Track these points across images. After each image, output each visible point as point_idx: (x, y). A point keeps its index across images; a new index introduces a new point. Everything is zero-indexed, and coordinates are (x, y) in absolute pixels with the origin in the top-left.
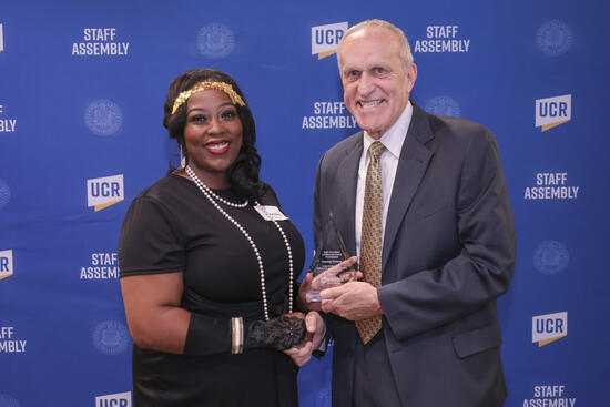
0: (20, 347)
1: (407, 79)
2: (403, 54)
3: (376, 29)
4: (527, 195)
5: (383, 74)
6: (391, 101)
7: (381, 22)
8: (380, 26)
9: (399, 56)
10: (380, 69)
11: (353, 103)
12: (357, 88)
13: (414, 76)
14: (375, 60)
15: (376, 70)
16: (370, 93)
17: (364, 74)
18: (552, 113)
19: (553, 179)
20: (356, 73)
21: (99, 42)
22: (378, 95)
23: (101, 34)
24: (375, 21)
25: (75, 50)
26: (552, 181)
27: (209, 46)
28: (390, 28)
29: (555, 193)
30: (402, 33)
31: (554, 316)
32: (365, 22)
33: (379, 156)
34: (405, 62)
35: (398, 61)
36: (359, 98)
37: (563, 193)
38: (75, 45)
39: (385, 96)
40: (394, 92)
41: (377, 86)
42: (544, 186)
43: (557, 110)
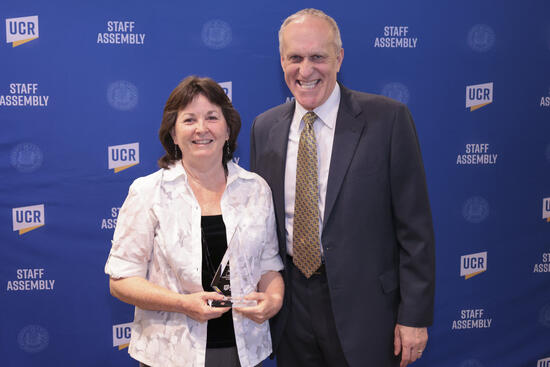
2: (336, 41)
4: (459, 161)
6: (325, 81)
10: (318, 56)
11: (292, 83)
12: (299, 69)
14: (315, 48)
15: (315, 57)
17: (306, 61)
18: (478, 97)
19: (478, 148)
20: (297, 58)
21: (120, 33)
22: (316, 76)
23: (122, 26)
25: (100, 39)
26: (477, 150)
28: (327, 19)
29: (480, 159)
30: (335, 23)
31: (477, 256)
33: (312, 124)
35: (332, 49)
36: (299, 78)
37: (486, 159)
38: (100, 34)
39: (321, 78)
40: (329, 74)
41: (315, 69)
42: (471, 154)
43: (483, 94)
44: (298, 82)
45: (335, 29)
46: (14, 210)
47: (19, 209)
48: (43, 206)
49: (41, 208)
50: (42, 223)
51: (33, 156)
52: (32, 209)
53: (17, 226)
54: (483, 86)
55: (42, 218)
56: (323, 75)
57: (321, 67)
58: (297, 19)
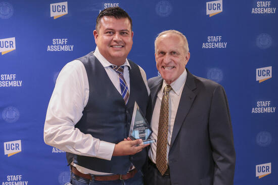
1: (185, 59)
2: (185, 47)
3: (174, 34)
5: (175, 55)
6: (178, 68)
7: (177, 32)
9: (184, 49)
10: (174, 53)
11: (160, 67)
12: (163, 60)
13: (189, 58)
14: (173, 48)
15: (172, 53)
17: (167, 54)
20: (163, 53)
22: (172, 64)
28: (181, 35)
30: (185, 37)
33: (169, 92)
34: (185, 51)
35: (183, 51)
36: (163, 64)
41: (171, 59)
44: (163, 67)
45: (184, 40)
46: (5, 144)
47: (8, 143)
48: (20, 141)
49: (19, 142)
50: (20, 150)
51: (14, 114)
52: (14, 142)
53: (6, 152)
55: (20, 147)
56: (176, 64)
57: (176, 59)
58: (164, 34)
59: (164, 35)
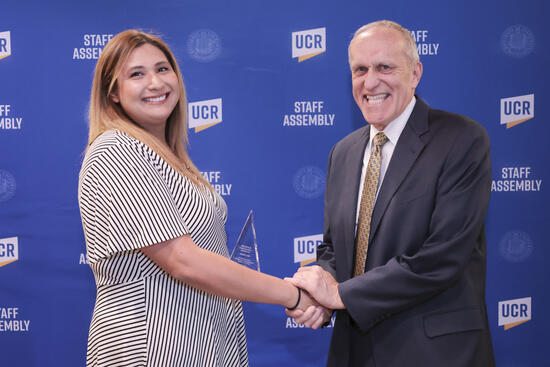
0: (24, 327)
1: (412, 76)
2: (408, 53)
4: (493, 187)
5: (388, 71)
6: (395, 94)
7: (389, 22)
8: (387, 26)
9: (405, 54)
10: (386, 67)
11: (360, 96)
12: (363, 82)
13: (419, 74)
14: (381, 58)
15: (381, 67)
16: (376, 87)
17: (370, 70)
18: (516, 110)
19: (517, 172)
20: (363, 69)
22: (383, 89)
24: (384, 22)
26: (516, 175)
27: (198, 50)
28: (396, 28)
29: (520, 186)
32: (375, 23)
33: (381, 146)
34: (410, 59)
35: (404, 61)
36: (365, 92)
37: (527, 186)
39: (390, 91)
40: (398, 86)
41: (381, 81)
42: (508, 179)
43: (521, 108)
44: (365, 96)
54: (521, 99)
57: (388, 78)
58: (363, 31)
59: (365, 34)
